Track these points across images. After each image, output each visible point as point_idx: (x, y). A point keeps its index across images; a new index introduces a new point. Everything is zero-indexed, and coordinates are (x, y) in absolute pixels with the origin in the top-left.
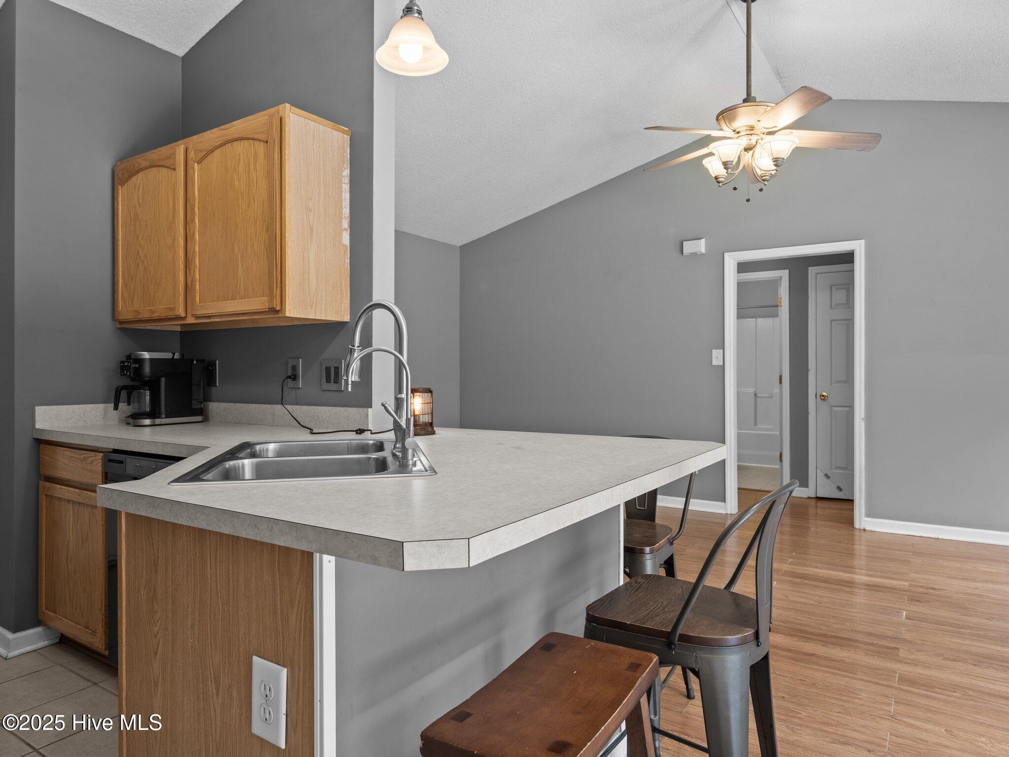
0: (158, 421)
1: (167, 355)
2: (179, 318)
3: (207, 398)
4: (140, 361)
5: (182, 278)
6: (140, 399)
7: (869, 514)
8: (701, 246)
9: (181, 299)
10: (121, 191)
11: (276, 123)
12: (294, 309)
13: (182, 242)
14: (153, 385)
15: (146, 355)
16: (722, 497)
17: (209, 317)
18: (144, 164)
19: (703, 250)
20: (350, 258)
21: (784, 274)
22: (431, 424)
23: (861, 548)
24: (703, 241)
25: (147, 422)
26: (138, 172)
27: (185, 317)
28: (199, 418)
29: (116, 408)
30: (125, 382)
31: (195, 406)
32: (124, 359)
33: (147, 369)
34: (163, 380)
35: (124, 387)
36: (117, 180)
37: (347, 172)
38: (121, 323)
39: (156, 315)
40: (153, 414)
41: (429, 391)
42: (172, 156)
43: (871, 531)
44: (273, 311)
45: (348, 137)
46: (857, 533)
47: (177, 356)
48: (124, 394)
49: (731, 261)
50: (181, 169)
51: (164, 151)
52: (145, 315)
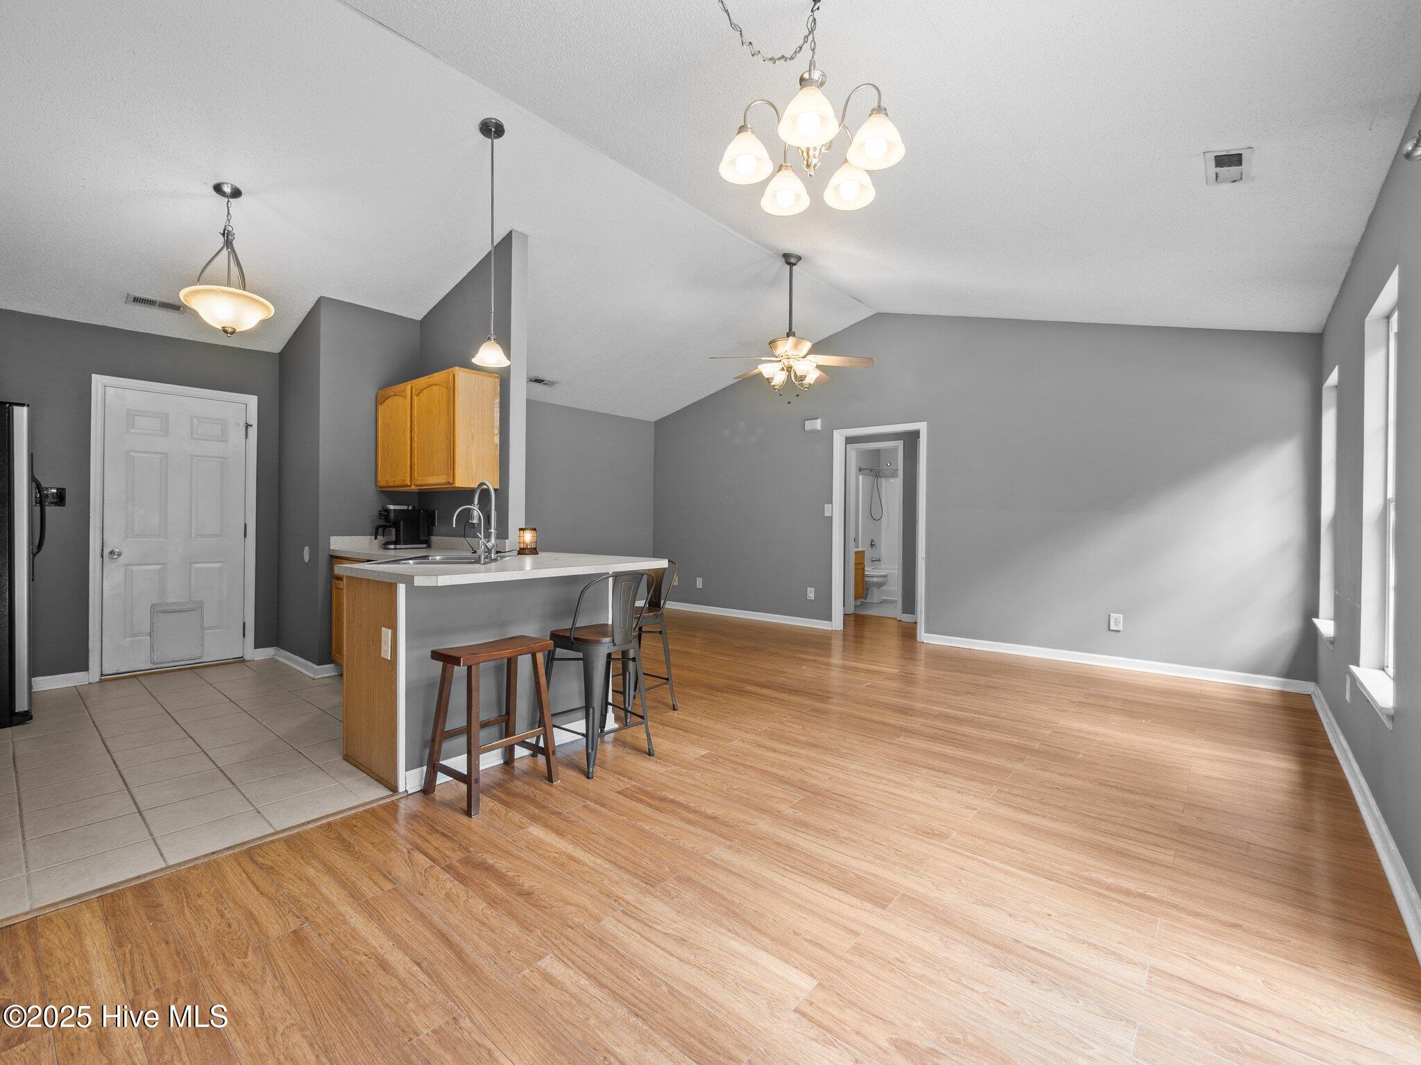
0: (398, 546)
1: (405, 507)
2: (407, 486)
3: (430, 533)
4: (388, 511)
5: (409, 462)
6: (390, 534)
7: (928, 631)
8: (818, 424)
9: (408, 475)
10: (380, 408)
11: (451, 378)
12: (461, 482)
13: (409, 442)
14: (396, 525)
15: (392, 507)
16: (829, 617)
17: (422, 486)
18: (392, 394)
19: (819, 427)
20: (500, 452)
21: (900, 444)
22: (535, 549)
23: (922, 656)
24: (819, 420)
25: (392, 546)
26: (388, 398)
27: (410, 486)
28: (424, 546)
29: (376, 539)
30: (382, 522)
31: (422, 538)
32: (381, 509)
33: (392, 516)
34: (402, 522)
35: (380, 526)
36: (379, 401)
37: (498, 401)
38: (380, 488)
39: (396, 484)
40: (396, 543)
41: (535, 529)
42: (404, 391)
43: (926, 643)
44: (449, 483)
45: (499, 380)
46: (918, 645)
47: (410, 508)
48: (381, 530)
49: (839, 437)
50: (409, 398)
51: (401, 387)
52: (391, 484)
